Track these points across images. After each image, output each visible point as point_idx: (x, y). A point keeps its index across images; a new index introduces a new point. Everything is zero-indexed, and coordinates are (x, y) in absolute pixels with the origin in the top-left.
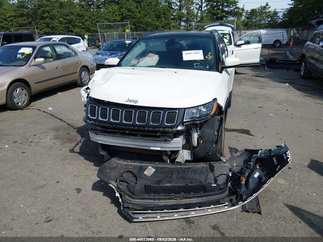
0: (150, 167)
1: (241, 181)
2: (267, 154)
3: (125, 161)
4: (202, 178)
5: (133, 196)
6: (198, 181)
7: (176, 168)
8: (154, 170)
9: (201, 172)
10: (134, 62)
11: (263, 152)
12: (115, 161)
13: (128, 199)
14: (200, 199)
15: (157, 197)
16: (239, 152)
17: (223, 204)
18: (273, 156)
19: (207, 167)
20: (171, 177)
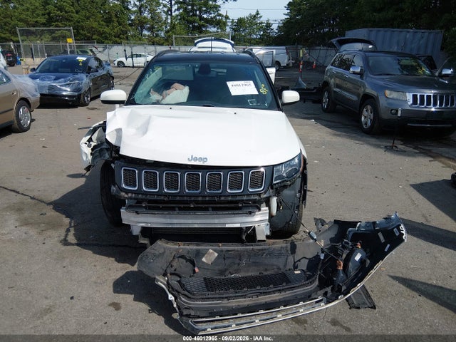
0: (211, 251)
1: (337, 266)
2: (370, 228)
3: (175, 244)
4: (279, 262)
5: (192, 296)
6: (275, 267)
7: (246, 251)
8: (216, 255)
9: (280, 254)
10: (155, 96)
11: (363, 224)
12: (161, 244)
13: (185, 302)
14: (283, 293)
15: (225, 296)
16: (327, 224)
17: (315, 299)
18: (378, 231)
19: (287, 247)
20: (239, 264)
